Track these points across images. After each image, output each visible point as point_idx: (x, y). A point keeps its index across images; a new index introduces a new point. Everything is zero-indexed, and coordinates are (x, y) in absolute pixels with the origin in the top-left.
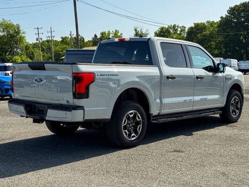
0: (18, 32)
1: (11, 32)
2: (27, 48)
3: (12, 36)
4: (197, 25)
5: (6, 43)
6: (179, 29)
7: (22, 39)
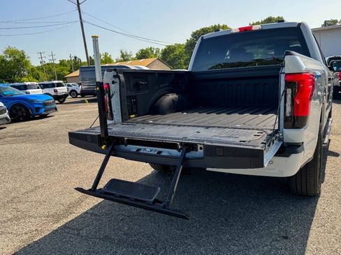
0: (23, 57)
1: (17, 57)
2: (33, 70)
3: (18, 61)
4: (169, 47)
5: (14, 68)
6: (155, 51)
7: (27, 63)
